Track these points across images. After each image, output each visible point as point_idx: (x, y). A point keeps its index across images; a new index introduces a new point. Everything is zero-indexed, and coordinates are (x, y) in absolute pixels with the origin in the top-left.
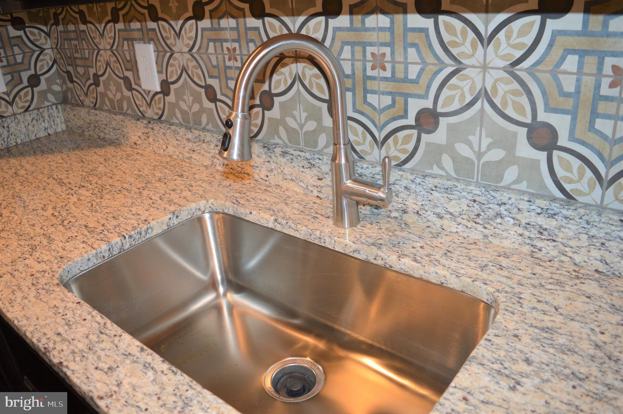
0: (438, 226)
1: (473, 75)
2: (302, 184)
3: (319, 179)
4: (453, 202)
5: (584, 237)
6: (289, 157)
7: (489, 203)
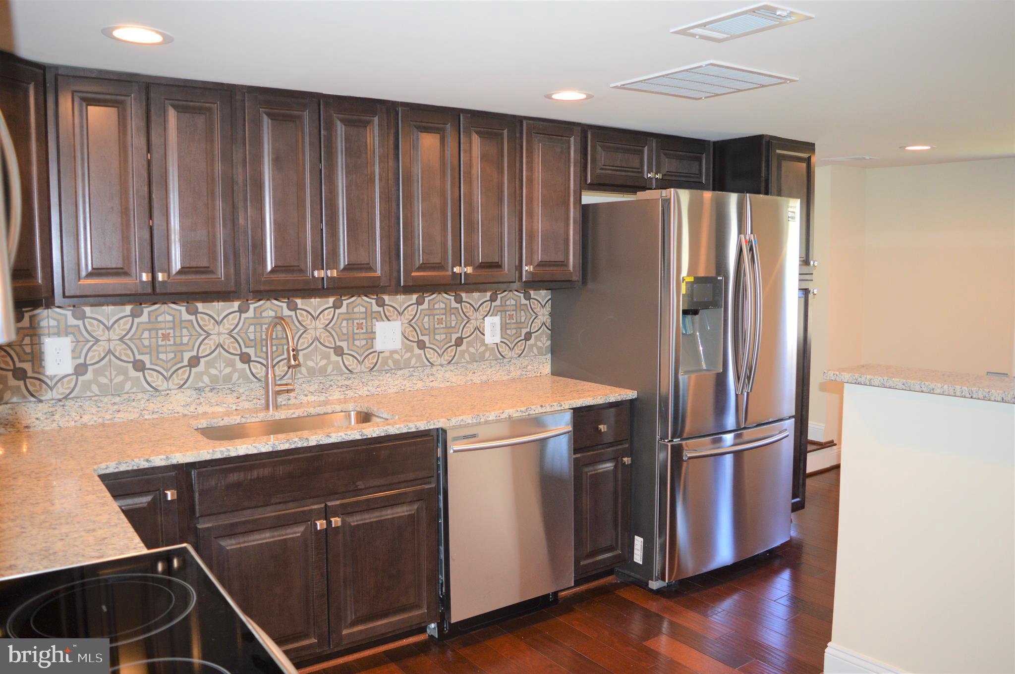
0: (306, 400)
1: (311, 332)
2: (225, 405)
3: (237, 398)
4: (312, 387)
5: (361, 384)
6: (215, 391)
7: (327, 382)
